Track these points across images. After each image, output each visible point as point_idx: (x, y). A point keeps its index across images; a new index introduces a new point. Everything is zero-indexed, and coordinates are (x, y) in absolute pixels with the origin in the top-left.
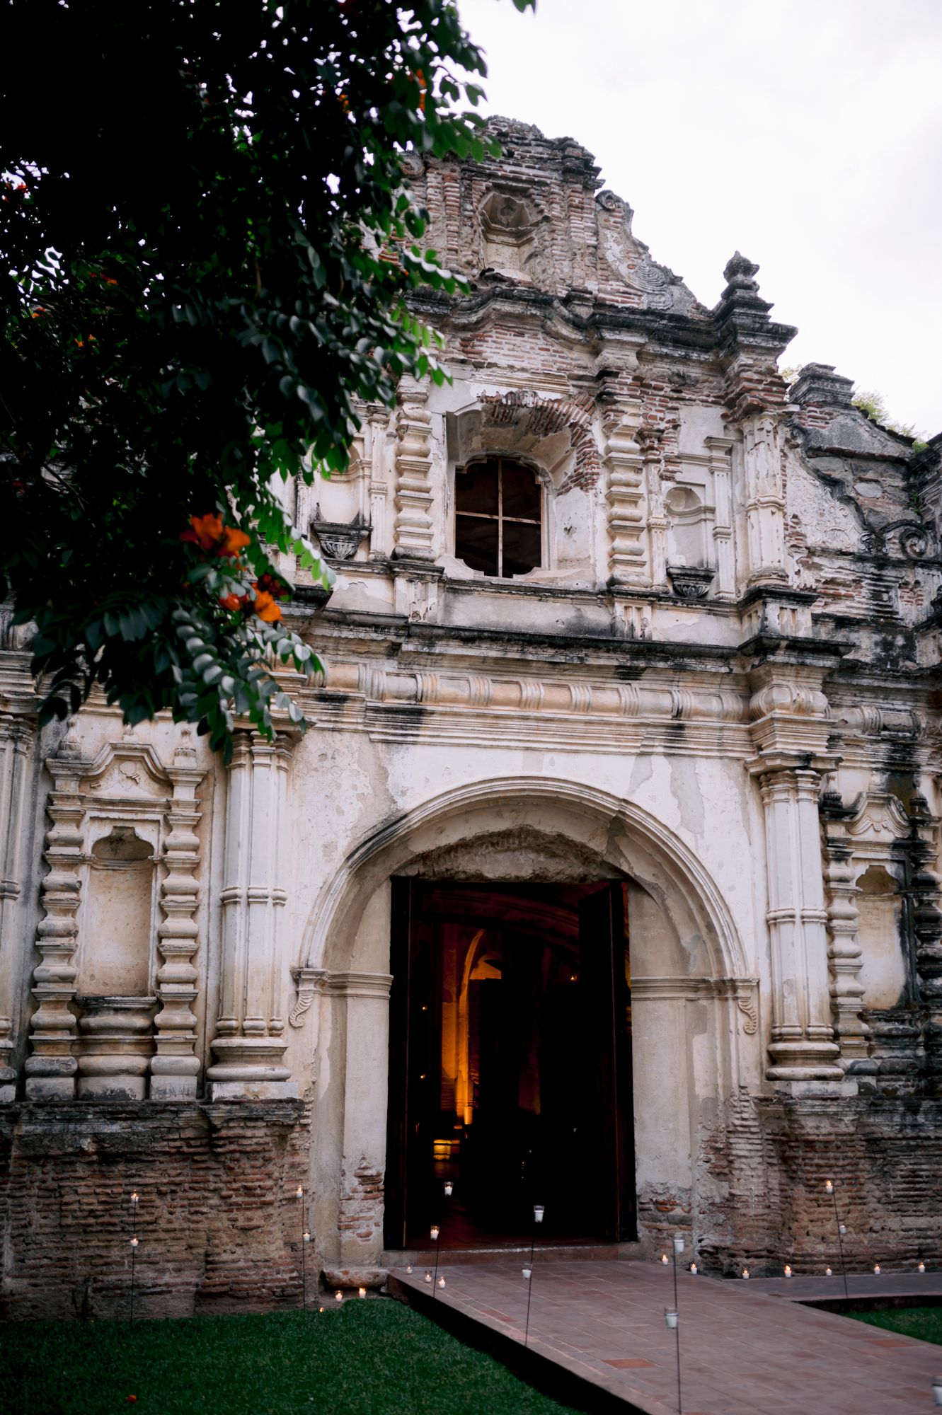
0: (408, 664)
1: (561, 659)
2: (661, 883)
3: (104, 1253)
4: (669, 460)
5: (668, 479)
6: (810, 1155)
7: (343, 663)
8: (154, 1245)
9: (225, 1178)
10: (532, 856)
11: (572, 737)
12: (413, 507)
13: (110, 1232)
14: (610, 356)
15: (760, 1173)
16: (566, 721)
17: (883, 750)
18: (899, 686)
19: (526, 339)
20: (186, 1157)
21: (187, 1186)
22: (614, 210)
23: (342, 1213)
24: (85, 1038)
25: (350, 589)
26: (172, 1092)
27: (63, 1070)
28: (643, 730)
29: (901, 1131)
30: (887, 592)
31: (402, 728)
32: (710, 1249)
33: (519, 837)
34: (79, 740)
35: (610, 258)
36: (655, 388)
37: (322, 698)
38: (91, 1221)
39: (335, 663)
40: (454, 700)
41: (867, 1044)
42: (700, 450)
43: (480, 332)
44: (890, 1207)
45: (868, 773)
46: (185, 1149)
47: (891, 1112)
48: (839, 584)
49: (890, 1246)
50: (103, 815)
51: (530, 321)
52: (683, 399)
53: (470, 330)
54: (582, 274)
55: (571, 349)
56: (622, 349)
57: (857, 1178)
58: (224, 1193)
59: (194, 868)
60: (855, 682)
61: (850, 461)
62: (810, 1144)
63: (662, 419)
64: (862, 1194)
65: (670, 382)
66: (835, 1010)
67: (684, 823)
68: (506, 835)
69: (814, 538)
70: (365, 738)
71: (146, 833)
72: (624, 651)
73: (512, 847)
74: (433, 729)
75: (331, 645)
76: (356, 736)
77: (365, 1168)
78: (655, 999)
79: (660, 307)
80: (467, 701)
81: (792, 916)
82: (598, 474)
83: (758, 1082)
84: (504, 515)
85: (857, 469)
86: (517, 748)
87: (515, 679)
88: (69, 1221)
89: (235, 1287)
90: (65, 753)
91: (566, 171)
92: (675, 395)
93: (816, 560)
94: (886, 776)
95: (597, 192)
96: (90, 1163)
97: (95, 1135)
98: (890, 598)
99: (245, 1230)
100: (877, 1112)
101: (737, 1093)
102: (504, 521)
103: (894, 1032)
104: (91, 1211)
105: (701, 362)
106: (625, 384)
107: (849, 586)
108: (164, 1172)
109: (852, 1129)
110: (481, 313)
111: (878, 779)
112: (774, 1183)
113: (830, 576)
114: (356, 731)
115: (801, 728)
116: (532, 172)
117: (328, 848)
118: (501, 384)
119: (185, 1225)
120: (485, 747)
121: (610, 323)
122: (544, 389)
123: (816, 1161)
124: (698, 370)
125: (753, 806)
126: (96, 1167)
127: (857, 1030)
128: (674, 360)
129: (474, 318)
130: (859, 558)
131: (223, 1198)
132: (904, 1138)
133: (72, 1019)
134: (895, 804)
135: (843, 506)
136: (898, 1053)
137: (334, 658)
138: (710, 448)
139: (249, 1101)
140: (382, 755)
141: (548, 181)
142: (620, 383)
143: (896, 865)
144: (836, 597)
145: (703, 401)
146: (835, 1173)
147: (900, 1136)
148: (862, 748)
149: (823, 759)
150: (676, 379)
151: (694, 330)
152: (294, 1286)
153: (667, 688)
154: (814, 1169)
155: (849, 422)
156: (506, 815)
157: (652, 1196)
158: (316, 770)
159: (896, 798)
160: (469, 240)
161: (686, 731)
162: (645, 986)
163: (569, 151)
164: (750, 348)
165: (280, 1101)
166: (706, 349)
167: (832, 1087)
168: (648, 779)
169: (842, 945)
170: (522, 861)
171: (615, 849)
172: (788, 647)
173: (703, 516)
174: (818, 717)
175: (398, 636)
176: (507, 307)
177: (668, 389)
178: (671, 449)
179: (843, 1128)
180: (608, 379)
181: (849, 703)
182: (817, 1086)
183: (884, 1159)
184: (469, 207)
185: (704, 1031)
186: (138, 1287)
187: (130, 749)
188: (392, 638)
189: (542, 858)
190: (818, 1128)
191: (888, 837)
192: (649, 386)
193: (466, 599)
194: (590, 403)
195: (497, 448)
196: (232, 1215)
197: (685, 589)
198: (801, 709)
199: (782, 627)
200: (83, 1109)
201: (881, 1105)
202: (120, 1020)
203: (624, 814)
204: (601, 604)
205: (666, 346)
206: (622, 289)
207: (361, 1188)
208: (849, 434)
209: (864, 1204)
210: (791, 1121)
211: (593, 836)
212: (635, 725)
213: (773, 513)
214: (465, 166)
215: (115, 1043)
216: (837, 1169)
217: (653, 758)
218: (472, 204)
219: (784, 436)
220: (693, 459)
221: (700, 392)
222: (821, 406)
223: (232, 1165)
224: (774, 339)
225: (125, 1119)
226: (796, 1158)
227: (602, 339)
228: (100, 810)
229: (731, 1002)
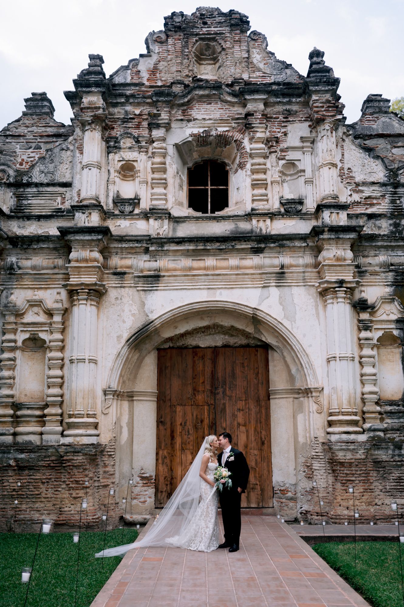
0: (154, 256)
1: (224, 247)
2: (280, 345)
3: (19, 506)
4: (282, 151)
5: (282, 159)
6: (342, 469)
7: (125, 258)
8: (39, 503)
9: (67, 477)
10: (222, 336)
11: (230, 282)
12: (158, 187)
13: (22, 498)
14: (250, 107)
15: (325, 477)
16: (226, 274)
17: (390, 276)
18: (398, 244)
19: (212, 105)
20: (53, 468)
21: (53, 480)
22: (257, 39)
23: (132, 492)
24: (17, 420)
25: (130, 226)
26: (51, 441)
27: (7, 433)
28: (264, 276)
29: (392, 458)
30: (399, 199)
31: (151, 284)
32: (304, 512)
33: (214, 328)
34: (15, 299)
35: (255, 61)
36: (275, 118)
37: (115, 274)
38: (14, 493)
39: (122, 258)
40: (175, 270)
41: (380, 416)
42: (298, 143)
43: (191, 106)
44: (387, 494)
45: (383, 287)
46: (52, 465)
47: (386, 448)
48: (373, 198)
49: (386, 512)
50: (25, 329)
51: (213, 97)
52: (289, 121)
53: (186, 105)
54: (240, 71)
55: (234, 106)
56: (256, 102)
57: (369, 480)
58: (67, 483)
59: (62, 349)
60: (374, 244)
61: (388, 139)
62: (342, 464)
63: (279, 132)
64: (371, 487)
65: (283, 114)
66: (363, 401)
67: (286, 317)
68: (207, 328)
69: (359, 178)
70: (135, 289)
71: (42, 336)
72: (253, 241)
73: (212, 333)
74: (165, 283)
75: (119, 251)
76: (131, 289)
77: (143, 473)
78: (279, 398)
79: (280, 80)
80: (180, 270)
81: (334, 357)
82: (247, 161)
83: (323, 435)
84: (211, 186)
85: (392, 142)
86: (204, 289)
87: (203, 258)
88: (5, 493)
89: (69, 521)
90: (9, 305)
91: (232, 25)
92: (285, 120)
93: (360, 188)
94: (393, 288)
95: (249, 32)
96: (14, 470)
97: (15, 459)
98: (401, 202)
99: (75, 498)
100: (379, 449)
101: (313, 440)
102: (211, 189)
103: (393, 411)
104: (14, 489)
105: (298, 103)
106: (258, 118)
107: (379, 199)
108: (44, 474)
109: (363, 457)
110: (189, 97)
111: (389, 290)
112: (330, 482)
113: (367, 195)
114: (131, 287)
115: (338, 268)
116: (216, 29)
117: (119, 337)
118: (200, 127)
119: (52, 496)
120: (189, 289)
121: (248, 91)
122: (220, 127)
123: (345, 472)
124: (297, 107)
125: (321, 307)
126: (17, 472)
127: (374, 410)
128: (284, 104)
129: (186, 100)
130: (384, 185)
131: (67, 485)
132: (394, 461)
133: (11, 412)
134: (397, 301)
135: (375, 160)
136: (396, 421)
137: (121, 256)
138: (303, 142)
139: (75, 445)
140: (142, 296)
141: (224, 32)
142: (255, 118)
143: (399, 330)
144: (372, 205)
145: (299, 121)
146: (356, 477)
147: (392, 460)
148: (379, 275)
149: (350, 282)
150: (285, 112)
151: (296, 88)
152: (93, 522)
153: (277, 255)
154: (344, 475)
155: (387, 120)
156: (206, 319)
157: (279, 487)
158: (114, 305)
159: (397, 298)
160: (187, 65)
161: (286, 275)
162: (276, 392)
163: (233, 16)
164: (317, 92)
165: (87, 445)
166: (299, 96)
167: (352, 437)
168: (267, 298)
169: (368, 370)
170: (217, 339)
171: (258, 331)
172: (329, 231)
173: (300, 174)
174: (349, 262)
175: (147, 244)
176: (201, 92)
177: (281, 117)
178: (283, 145)
179: (358, 456)
180: (249, 117)
181: (373, 255)
182: (345, 437)
183: (384, 471)
184: (187, 50)
185: (302, 412)
186: (32, 520)
187: (35, 302)
188: (145, 245)
189: (227, 337)
190: (345, 456)
191: (394, 317)
192: (271, 118)
193: (183, 225)
194: (244, 130)
195: (206, 156)
196: (70, 492)
197: (290, 209)
198: (338, 259)
199: (331, 221)
200: (9, 448)
201: (380, 445)
202: (29, 412)
203: (256, 315)
204: (247, 220)
205: (279, 98)
206: (261, 75)
207: (141, 482)
208: (387, 126)
209: (373, 492)
210: (332, 453)
211: (247, 326)
212: (260, 274)
213: (330, 168)
214: (185, 32)
215: (28, 422)
216: (356, 476)
217: (270, 288)
218: (188, 49)
219: (342, 131)
220: (294, 148)
221: (298, 116)
222: (372, 115)
223: (69, 471)
224: (328, 85)
225: (27, 452)
226: (337, 470)
227: (245, 99)
228: (24, 327)
229: (310, 398)
